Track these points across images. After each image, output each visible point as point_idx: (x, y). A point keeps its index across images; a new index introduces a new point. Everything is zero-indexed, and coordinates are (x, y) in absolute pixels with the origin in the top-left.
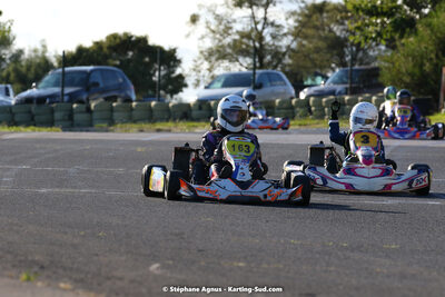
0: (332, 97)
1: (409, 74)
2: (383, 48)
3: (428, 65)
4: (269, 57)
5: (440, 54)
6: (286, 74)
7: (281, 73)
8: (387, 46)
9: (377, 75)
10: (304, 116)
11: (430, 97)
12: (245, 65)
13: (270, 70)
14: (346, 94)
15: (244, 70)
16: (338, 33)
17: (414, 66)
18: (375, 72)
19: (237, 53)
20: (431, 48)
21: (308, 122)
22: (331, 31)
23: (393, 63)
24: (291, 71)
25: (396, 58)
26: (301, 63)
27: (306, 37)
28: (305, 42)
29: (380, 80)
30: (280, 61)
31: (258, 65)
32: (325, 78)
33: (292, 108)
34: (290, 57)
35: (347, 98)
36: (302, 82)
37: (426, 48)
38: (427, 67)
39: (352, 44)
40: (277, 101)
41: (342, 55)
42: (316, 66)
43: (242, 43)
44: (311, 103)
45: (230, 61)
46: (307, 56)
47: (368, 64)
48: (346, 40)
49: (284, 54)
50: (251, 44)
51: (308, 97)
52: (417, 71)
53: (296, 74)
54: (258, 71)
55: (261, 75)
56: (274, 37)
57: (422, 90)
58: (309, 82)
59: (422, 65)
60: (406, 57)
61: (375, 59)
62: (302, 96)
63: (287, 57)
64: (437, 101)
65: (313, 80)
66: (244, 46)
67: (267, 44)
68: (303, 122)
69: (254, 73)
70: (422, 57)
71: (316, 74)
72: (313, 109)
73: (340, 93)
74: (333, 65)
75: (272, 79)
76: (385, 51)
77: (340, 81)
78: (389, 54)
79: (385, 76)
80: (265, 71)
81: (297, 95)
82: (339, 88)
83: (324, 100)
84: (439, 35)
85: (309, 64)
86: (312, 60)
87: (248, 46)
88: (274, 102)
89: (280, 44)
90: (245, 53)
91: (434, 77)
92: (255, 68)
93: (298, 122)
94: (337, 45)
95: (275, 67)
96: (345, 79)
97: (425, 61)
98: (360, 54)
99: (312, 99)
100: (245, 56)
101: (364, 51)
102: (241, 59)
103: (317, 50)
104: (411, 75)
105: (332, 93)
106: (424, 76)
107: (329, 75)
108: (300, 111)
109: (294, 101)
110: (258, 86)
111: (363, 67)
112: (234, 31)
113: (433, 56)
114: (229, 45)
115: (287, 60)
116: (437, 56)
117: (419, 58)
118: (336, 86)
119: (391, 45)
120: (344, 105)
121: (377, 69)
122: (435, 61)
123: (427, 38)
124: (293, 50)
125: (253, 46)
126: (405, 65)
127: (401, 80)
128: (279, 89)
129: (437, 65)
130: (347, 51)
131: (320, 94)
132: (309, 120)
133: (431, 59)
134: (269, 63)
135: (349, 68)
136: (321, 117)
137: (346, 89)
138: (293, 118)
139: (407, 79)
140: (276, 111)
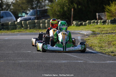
0: (30, 21)
1: (59, 11)
2: (47, 2)
3: (66, 8)
4: (5, 6)
5: (70, 4)
6: (12, 12)
7: (10, 12)
8: (49, 1)
9: (47, 12)
10: (20, 28)
13: (5, 11)
14: (35, 19)
17: (61, 8)
18: (46, 11)
20: (67, 2)
21: (22, 30)
23: (53, 8)
24: (14, 11)
25: (53, 6)
26: (17, 8)
29: (48, 14)
30: (9, 7)
32: (27, 14)
33: (15, 25)
34: (13, 6)
35: (36, 21)
36: (18, 15)
37: (65, 2)
38: (66, 9)
40: (10, 23)
41: (32, 5)
42: (22, 9)
44: (23, 23)
46: (19, 5)
49: (11, 5)
51: (21, 21)
52: (62, 10)
54: (1, 12)
55: (3, 13)
57: (64, 18)
58: (20, 15)
59: (63, 8)
60: (57, 5)
61: (45, 6)
62: (19, 20)
63: (11, 6)
64: (70, 21)
65: (22, 14)
67: (4, 1)
68: (20, 30)
70: (63, 5)
71: (23, 12)
72: (23, 25)
73: (33, 19)
74: (29, 9)
77: (32, 15)
78: (50, 4)
79: (50, 13)
81: (17, 21)
82: (32, 17)
83: (28, 22)
85: (20, 8)
86: (22, 7)
88: (9, 23)
89: (9, 1)
91: (68, 12)
93: (18, 31)
95: (7, 10)
97: (65, 6)
98: (39, 4)
99: (23, 22)
103: (23, 3)
104: (60, 12)
105: (30, 19)
106: (64, 12)
107: (28, 12)
108: (18, 26)
109: (16, 23)
111: (41, 9)
113: (67, 4)
115: (12, 7)
117: (62, 6)
120: (35, 23)
121: (47, 10)
122: (68, 6)
124: (14, 3)
126: (57, 8)
127: (55, 14)
128: (9, 18)
129: (69, 8)
130: (34, 3)
131: (26, 20)
133: (67, 6)
134: (5, 8)
135: (36, 10)
136: (26, 28)
137: (35, 17)
138: (16, 29)
139: (58, 13)
140: (9, 27)
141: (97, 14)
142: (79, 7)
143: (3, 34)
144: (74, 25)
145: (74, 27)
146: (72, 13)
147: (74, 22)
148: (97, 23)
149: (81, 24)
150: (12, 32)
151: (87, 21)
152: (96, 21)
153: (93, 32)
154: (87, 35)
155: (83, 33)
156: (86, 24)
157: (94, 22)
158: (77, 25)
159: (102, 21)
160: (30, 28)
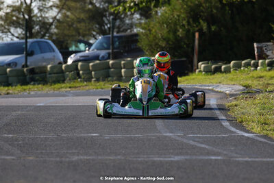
0: (98, 62)
1: (164, 39)
2: (137, 16)
3: (181, 30)
4: (37, 27)
5: (191, 20)
6: (54, 41)
7: (50, 42)
8: (141, 15)
9: (137, 41)
10: (74, 79)
11: (184, 59)
12: (16, 35)
13: (39, 40)
14: (109, 58)
15: (16, 40)
16: (98, 5)
17: (169, 32)
18: (134, 38)
19: (8, 25)
20: (183, 16)
21: (78, 85)
22: (91, 3)
23: (150, 30)
24: (57, 38)
25: (152, 25)
26: (66, 32)
27: (69, 9)
28: (68, 13)
29: (139, 45)
30: (48, 30)
31: (28, 35)
32: (90, 45)
33: (62, 72)
34: (56, 27)
35: (111, 62)
36: (68, 49)
37: (178, 16)
38: (180, 33)
39: (111, 14)
40: (49, 66)
41: (102, 24)
42: (79, 34)
43: (13, 16)
44: (79, 68)
45: (3, 32)
46: (70, 26)
47: (125, 30)
48: (105, 10)
49: (51, 24)
50: (22, 16)
51: (75, 62)
52: (171, 36)
53: (63, 42)
54: (29, 40)
55: (32, 43)
56: (40, 10)
57: (176, 54)
58: (73, 48)
59: (175, 31)
60: (161, 23)
61: (131, 26)
62: (70, 61)
63: (53, 27)
64: (191, 62)
65: (77, 46)
66: (14, 18)
67: (36, 16)
68: (72, 84)
69: (26, 42)
70: (176, 24)
71: (80, 42)
72: (81, 72)
73: (103, 57)
74: (94, 33)
75: (44, 48)
77: (101, 48)
79: (143, 44)
80: (35, 40)
81: (66, 62)
82: (103, 53)
83: (91, 64)
84: (189, 3)
85: (74, 33)
86: (77, 30)
87: (17, 18)
88: (47, 68)
89: (47, 15)
90: (16, 24)
91: (186, 41)
92: (26, 38)
93: (68, 85)
94: (97, 16)
95: (43, 36)
96: (105, 46)
97: (178, 27)
98: (118, 23)
99: (80, 64)
100: (16, 27)
101: (122, 20)
102: (12, 30)
103: (80, 21)
104: (166, 40)
105: (97, 58)
106: (178, 40)
107: (91, 41)
108: (69, 74)
109: (64, 66)
110: (30, 54)
111: (123, 34)
112: (5, 5)
113: (184, 22)
114: (1, 17)
115: (54, 30)
116: (188, 22)
117: (172, 26)
118: (99, 52)
119: (146, 13)
120: (109, 68)
121: (136, 35)
122: (187, 27)
123: (178, 7)
124: (58, 21)
125: (24, 19)
126: (160, 32)
127: (157, 44)
128: (48, 55)
129: (188, 31)
130: (104, 19)
131: (87, 60)
132: (78, 83)
133: (183, 25)
134: (38, 32)
135: (110, 36)
136: (89, 80)
137: (109, 54)
138: (63, 81)
139: (163, 44)
140: (48, 76)
141: (255, 45)
142: (213, 28)
143: (32, 93)
144: (200, 71)
145: (200, 77)
146: (197, 42)
147: (202, 65)
148: (256, 66)
149: (218, 70)
150: (54, 89)
151: (232, 63)
152: (252, 62)
153: (247, 87)
154: (231, 95)
155: (222, 90)
156: (229, 68)
157: (248, 65)
158: (208, 71)
159: (267, 61)
160: (98, 80)
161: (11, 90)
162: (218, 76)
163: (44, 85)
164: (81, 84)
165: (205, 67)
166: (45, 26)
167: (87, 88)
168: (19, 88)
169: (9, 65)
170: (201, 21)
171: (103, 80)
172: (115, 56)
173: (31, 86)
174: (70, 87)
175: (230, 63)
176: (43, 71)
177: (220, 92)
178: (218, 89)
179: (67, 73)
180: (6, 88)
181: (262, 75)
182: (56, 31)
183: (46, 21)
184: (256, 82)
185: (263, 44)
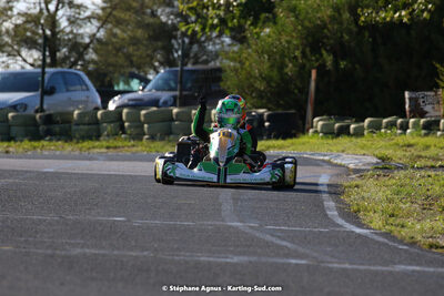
0: (155, 109)
1: (264, 78)
2: (227, 40)
3: (290, 65)
4: (65, 50)
5: (308, 50)
6: (89, 74)
7: (81, 73)
8: (233, 38)
9: (219, 79)
10: (114, 135)
11: (293, 111)
12: (30, 60)
13: (66, 70)
14: (174, 105)
15: (28, 68)
16: (164, 19)
17: (272, 66)
18: (216, 75)
19: (18, 44)
20: (295, 42)
21: (120, 144)
22: (153, 14)
23: (242, 63)
24: (96, 70)
25: (244, 56)
26: (112, 60)
27: (118, 22)
28: (117, 31)
29: (223, 85)
30: (81, 56)
31: (48, 60)
32: (145, 81)
33: (97, 122)
34: (96, 51)
35: (175, 110)
36: (112, 86)
37: (288, 42)
38: (290, 69)
39: (184, 34)
40: (76, 112)
41: (169, 50)
42: (132, 63)
43: (26, 30)
44: (124, 117)
45: (9, 55)
46: (118, 50)
47: (206, 62)
48: (175, 28)
49: (87, 46)
50: (41, 31)
51: (120, 108)
52: (275, 74)
53: (105, 75)
54: (47, 70)
55: (54, 74)
56: (72, 21)
57: (281, 102)
58: (121, 87)
59: (282, 66)
60: (260, 53)
61: (216, 55)
62: (112, 106)
63: (91, 50)
64: (303, 118)
65: (127, 83)
66: (29, 34)
67: (62, 31)
68: (112, 143)
69: (43, 73)
70: (283, 56)
71: (133, 76)
72: (126, 124)
73: (165, 103)
74: (157, 64)
75: (70, 82)
76: (229, 45)
78: (236, 49)
79: (229, 82)
80: (59, 69)
81: (105, 105)
82: (165, 96)
83: (143, 112)
84: (307, 23)
85: (121, 60)
86: (128, 57)
87: (34, 33)
88: (71, 114)
89: (81, 31)
90: (30, 43)
91: (298, 84)
92: (44, 65)
93: (105, 143)
94: (162, 35)
95: (74, 65)
96: (173, 84)
97: (287, 60)
98: (195, 48)
99: (125, 111)
100: (30, 49)
101: (200, 44)
103: (134, 41)
104: (267, 79)
105: (155, 102)
106: (285, 80)
107: (150, 77)
108: (108, 127)
109: (100, 113)
110: (48, 92)
112: (15, 11)
113: (297, 53)
114: (7, 32)
115: (91, 55)
116: (303, 53)
117: (278, 57)
118: (159, 93)
119: (239, 36)
120: (172, 120)
121: (220, 70)
122: (300, 61)
123: (292, 27)
124: (99, 41)
125: (42, 34)
126: (258, 65)
127: (251, 86)
128: (79, 95)
129: (303, 67)
130: (173, 41)
131: (137, 105)
132: (121, 141)
133: (295, 57)
134: (66, 58)
135: (179, 69)
136: (138, 137)
137: (175, 97)
138: (98, 137)
139: (261, 86)
140: (74, 128)
141: (407, 94)
142: (343, 64)
143: (46, 153)
144: (316, 132)
145: (314, 140)
146: (313, 85)
147: (319, 123)
148: (404, 127)
149: (344, 131)
150: (81, 150)
151: (367, 121)
152: (399, 121)
153: (383, 159)
154: (356, 171)
155: (343, 163)
156: (362, 128)
157: (391, 125)
158: (329, 133)
159: (422, 121)
160: (153, 138)
161: (13, 147)
162: (344, 141)
163: (66, 141)
164: (126, 143)
165: (323, 125)
166: (78, 48)
167: (134, 149)
168: (26, 144)
169: (14, 107)
170: (324, 52)
171: (162, 139)
172: (184, 101)
173: (45, 143)
174: (108, 148)
175: (363, 121)
176: (66, 119)
177: (340, 166)
178: (338, 161)
179: (105, 125)
180: (6, 144)
181: (412, 141)
182: (94, 56)
183: (79, 40)
184: (400, 153)
185: (420, 94)
